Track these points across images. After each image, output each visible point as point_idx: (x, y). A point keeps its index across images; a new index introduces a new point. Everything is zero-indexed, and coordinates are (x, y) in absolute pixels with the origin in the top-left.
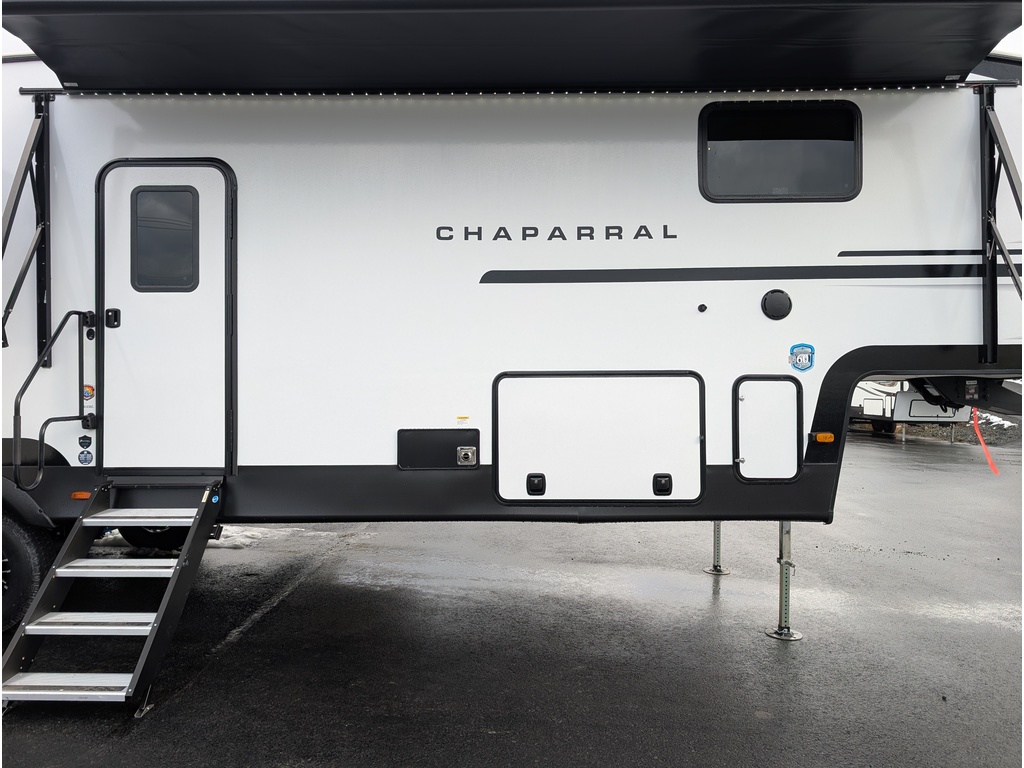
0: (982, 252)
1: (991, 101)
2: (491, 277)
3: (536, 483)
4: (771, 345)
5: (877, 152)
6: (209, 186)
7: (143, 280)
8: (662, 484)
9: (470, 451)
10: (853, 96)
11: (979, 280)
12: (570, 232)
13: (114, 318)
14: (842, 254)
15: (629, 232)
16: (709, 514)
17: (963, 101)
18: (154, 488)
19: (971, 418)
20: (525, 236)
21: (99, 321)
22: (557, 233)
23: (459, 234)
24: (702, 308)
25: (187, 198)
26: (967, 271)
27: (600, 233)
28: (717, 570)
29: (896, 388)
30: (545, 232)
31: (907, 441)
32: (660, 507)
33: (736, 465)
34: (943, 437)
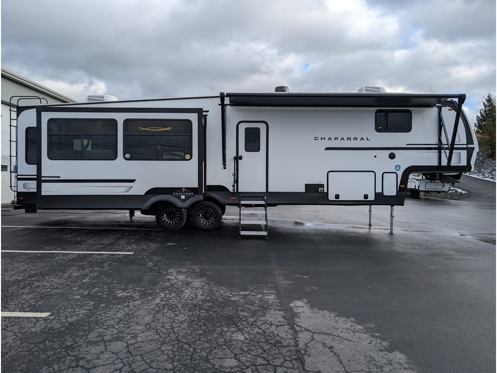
0: (438, 144)
1: (441, 110)
2: (327, 149)
3: (337, 196)
4: (391, 165)
5: (416, 122)
6: (262, 128)
7: (248, 149)
8: (366, 196)
9: (322, 189)
10: (410, 109)
11: (438, 151)
12: (345, 139)
13: (241, 158)
14: (407, 145)
15: (359, 139)
16: (377, 203)
17: (435, 110)
18: (246, 197)
19: (450, 190)
20: (335, 139)
21: (238, 158)
22: (342, 139)
23: (320, 139)
24: (375, 157)
25: (257, 130)
26: (435, 149)
27: (352, 139)
28: (370, 225)
29: (420, 178)
30: (340, 139)
31: (424, 199)
32: (365, 202)
33: (383, 192)
34: (438, 197)
